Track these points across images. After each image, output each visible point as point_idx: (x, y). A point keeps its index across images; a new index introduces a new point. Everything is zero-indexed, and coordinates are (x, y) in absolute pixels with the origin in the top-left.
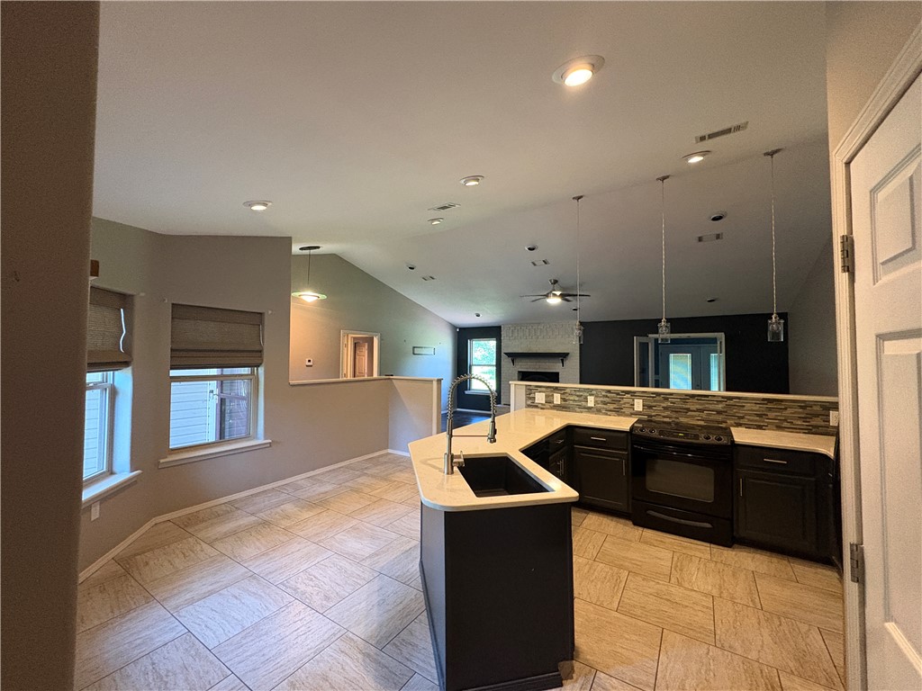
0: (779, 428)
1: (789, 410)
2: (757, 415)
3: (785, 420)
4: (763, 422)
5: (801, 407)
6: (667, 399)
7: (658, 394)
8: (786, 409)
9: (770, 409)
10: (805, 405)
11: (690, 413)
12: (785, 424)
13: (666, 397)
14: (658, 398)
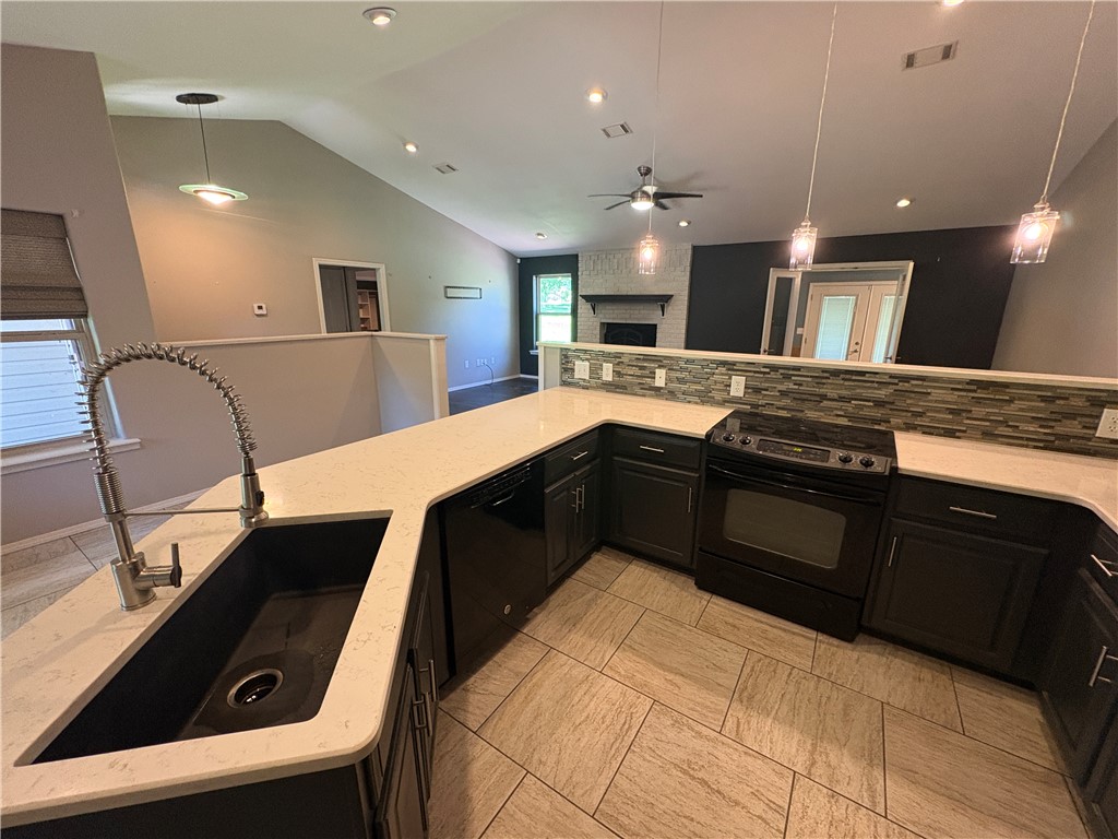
0: (988, 436)
1: (1018, 404)
2: (952, 411)
3: (1005, 423)
4: (961, 424)
5: (1043, 399)
6: (787, 377)
7: (774, 368)
8: (1011, 401)
9: (978, 401)
10: (1051, 395)
11: (825, 403)
12: (1002, 430)
13: (788, 372)
14: (773, 375)
